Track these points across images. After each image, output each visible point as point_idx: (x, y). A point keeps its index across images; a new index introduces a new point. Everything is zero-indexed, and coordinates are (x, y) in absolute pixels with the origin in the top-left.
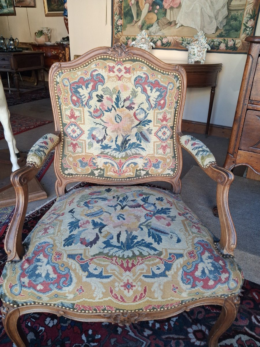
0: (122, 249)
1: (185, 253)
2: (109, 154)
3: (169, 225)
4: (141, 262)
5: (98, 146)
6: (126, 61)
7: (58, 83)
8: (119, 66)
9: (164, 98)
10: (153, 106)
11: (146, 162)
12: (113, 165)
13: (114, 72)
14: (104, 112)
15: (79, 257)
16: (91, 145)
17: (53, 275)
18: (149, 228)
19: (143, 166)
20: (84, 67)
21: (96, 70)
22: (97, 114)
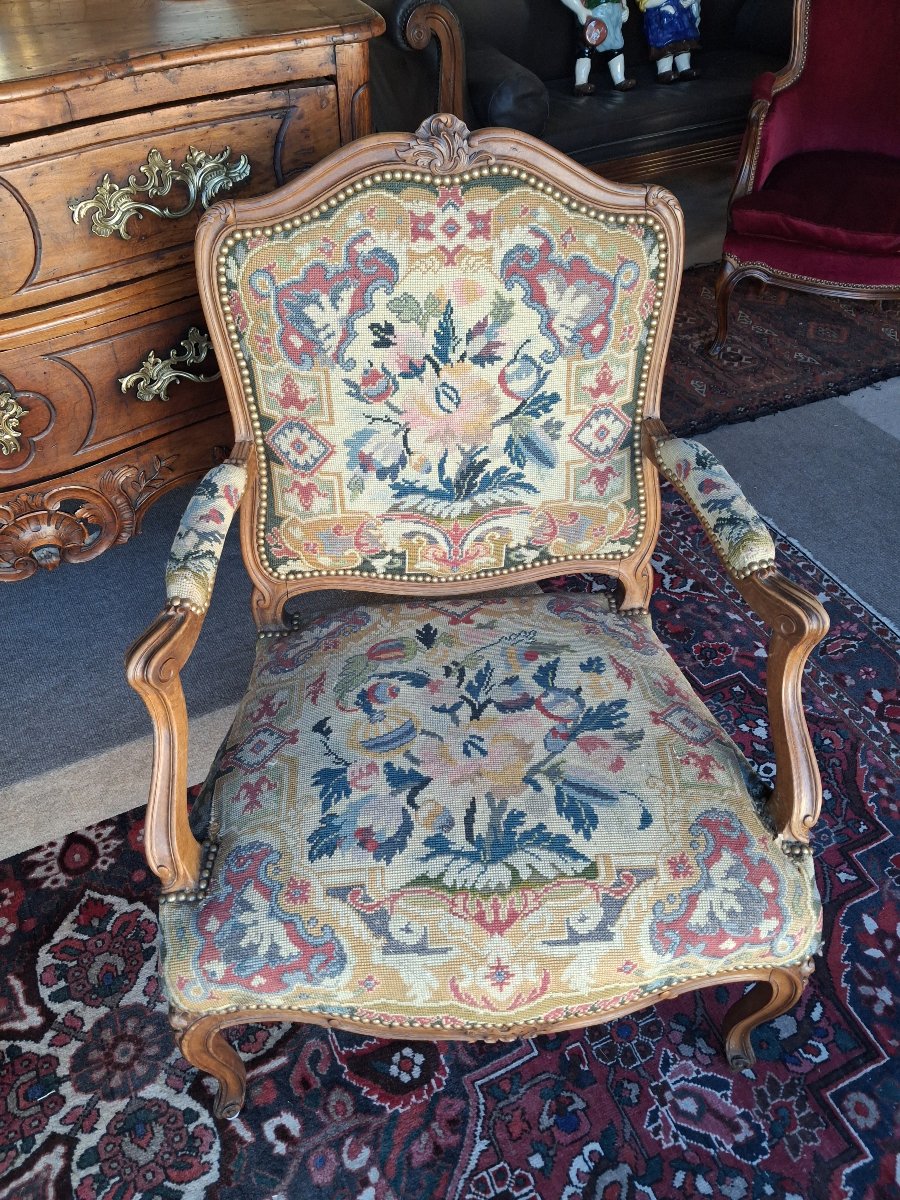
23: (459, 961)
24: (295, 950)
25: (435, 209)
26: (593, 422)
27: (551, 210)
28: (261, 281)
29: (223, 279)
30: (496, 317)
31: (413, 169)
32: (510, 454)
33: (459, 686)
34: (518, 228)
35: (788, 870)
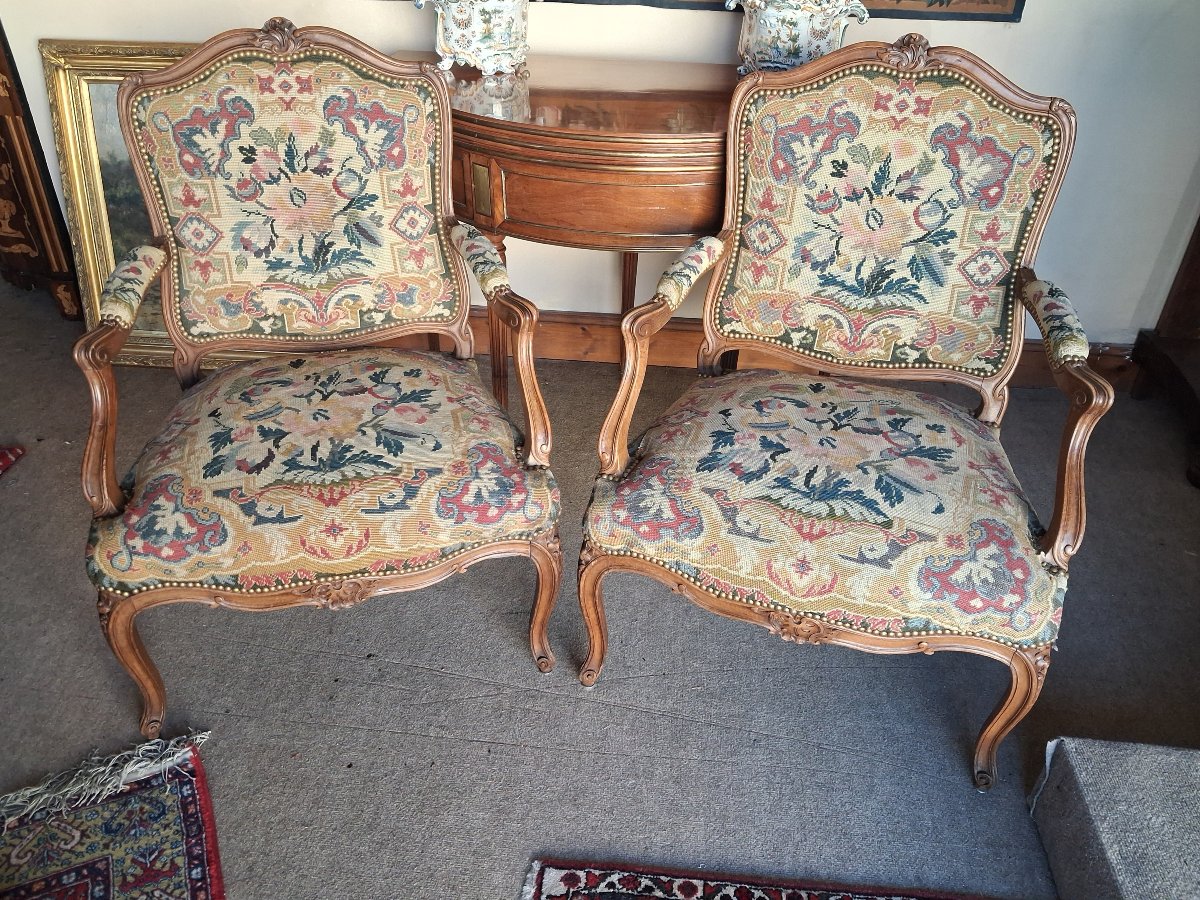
0: (320, 470)
1: (446, 466)
2: (288, 280)
3: (422, 420)
4: (358, 488)
5: (260, 262)
6: (300, 60)
7: (144, 124)
8: (284, 76)
9: (399, 143)
10: (377, 162)
11: (381, 291)
12: (301, 305)
13: (272, 91)
14: (263, 185)
15: (235, 493)
16: (242, 263)
17: (188, 529)
18: (379, 430)
19: (374, 301)
20: (201, 80)
21: (230, 89)
22: (245, 192)
23: (776, 550)
24: (672, 516)
25: (894, 92)
26: (979, 258)
27: (977, 104)
28: (768, 122)
29: (745, 119)
30: (920, 169)
31: (886, 65)
32: (912, 269)
33: (829, 413)
34: (949, 112)
35: (1041, 575)
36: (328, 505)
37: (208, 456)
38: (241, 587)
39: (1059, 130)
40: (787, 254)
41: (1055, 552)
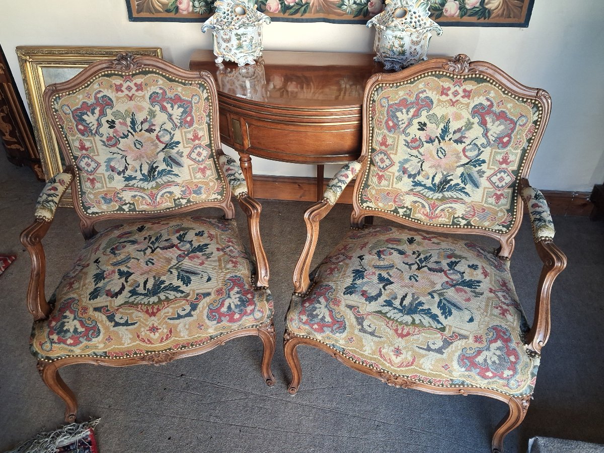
0: (147, 296)
1: (213, 291)
2: (135, 186)
3: (202, 264)
4: (166, 305)
5: (121, 177)
6: (136, 74)
7: (58, 110)
8: (128, 83)
9: (190, 114)
10: (179, 125)
11: (184, 189)
12: (143, 197)
13: (122, 91)
15: (105, 309)
16: (111, 178)
17: (81, 329)
18: (179, 270)
19: (180, 194)
20: (86, 87)
21: (100, 91)
22: (111, 143)
23: (384, 342)
24: (330, 320)
25: (451, 86)
27: (496, 92)
28: (384, 101)
29: (372, 99)
30: (466, 127)
32: (462, 179)
33: (416, 258)
34: (481, 97)
35: (524, 358)
36: (151, 316)
37: (91, 288)
38: (109, 357)
39: (541, 106)
40: (395, 169)
41: (534, 344)
